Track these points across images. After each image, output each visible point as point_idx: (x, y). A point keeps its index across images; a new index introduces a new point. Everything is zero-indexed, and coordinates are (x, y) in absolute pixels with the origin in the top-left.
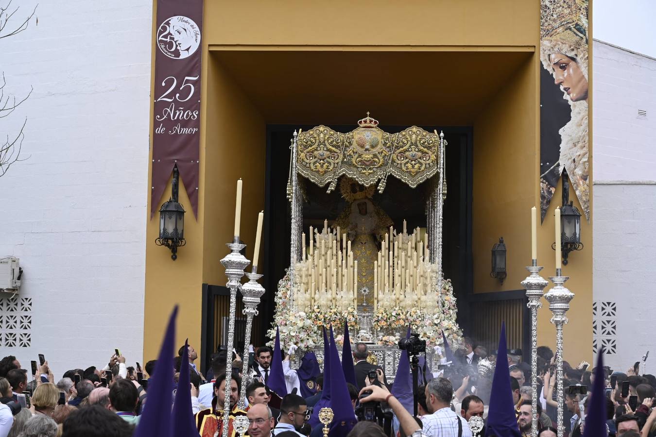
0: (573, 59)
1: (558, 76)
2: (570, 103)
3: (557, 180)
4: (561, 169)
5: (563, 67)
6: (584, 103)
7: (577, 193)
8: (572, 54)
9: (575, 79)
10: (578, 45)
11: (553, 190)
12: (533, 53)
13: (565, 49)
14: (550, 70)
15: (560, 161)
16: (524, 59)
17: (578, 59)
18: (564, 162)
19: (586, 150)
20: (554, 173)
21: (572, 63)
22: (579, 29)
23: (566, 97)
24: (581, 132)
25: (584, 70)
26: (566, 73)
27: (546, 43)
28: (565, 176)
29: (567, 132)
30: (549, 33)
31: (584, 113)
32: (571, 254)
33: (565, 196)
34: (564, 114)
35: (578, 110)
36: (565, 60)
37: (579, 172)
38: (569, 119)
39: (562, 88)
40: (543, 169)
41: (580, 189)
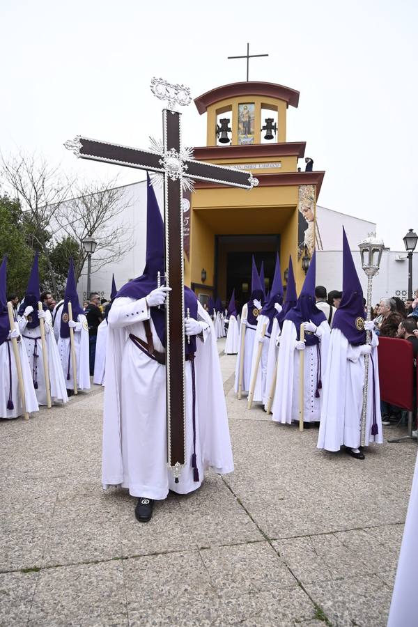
1: (304, 214)
3: (304, 248)
4: (305, 244)
5: (306, 211)
6: (313, 223)
8: (309, 207)
9: (310, 215)
10: (311, 204)
11: (302, 251)
13: (307, 205)
14: (302, 212)
15: (304, 242)
16: (293, 209)
17: (311, 208)
18: (306, 242)
19: (313, 238)
20: (302, 246)
21: (309, 210)
22: (312, 198)
23: (307, 221)
24: (312, 232)
25: (313, 212)
26: (307, 213)
27: (300, 203)
28: (306, 246)
29: (306, 232)
30: (301, 200)
31: (313, 226)
33: (306, 253)
34: (306, 226)
35: (311, 225)
36: (307, 208)
37: (311, 245)
38: (308, 228)
39: (305, 218)
40: (299, 245)
41: (311, 251)
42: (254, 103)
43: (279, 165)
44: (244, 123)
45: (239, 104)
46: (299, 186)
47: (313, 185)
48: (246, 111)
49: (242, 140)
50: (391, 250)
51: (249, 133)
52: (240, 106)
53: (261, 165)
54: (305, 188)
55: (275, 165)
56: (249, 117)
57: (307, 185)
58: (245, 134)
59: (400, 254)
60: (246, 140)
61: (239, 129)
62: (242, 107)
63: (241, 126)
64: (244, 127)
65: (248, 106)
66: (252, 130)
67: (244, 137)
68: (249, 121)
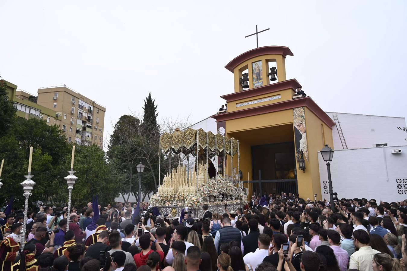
0: (302, 124)
1: (298, 128)
2: (302, 134)
3: (300, 153)
4: (301, 150)
6: (305, 134)
7: (305, 155)
8: (301, 123)
9: (303, 128)
10: (302, 120)
11: (299, 155)
12: (293, 124)
13: (300, 121)
14: (296, 127)
15: (300, 148)
16: (291, 125)
17: (303, 123)
18: (301, 148)
19: (306, 145)
20: (299, 151)
21: (302, 125)
22: (302, 116)
23: (301, 133)
24: (305, 140)
25: (305, 126)
26: (300, 127)
27: (295, 121)
28: (302, 152)
29: (301, 141)
30: (295, 119)
31: (305, 136)
32: (305, 170)
34: (300, 137)
35: (304, 135)
36: (300, 124)
37: (305, 150)
38: (302, 138)
39: (299, 131)
41: (306, 154)
42: (261, 60)
43: (280, 97)
44: (256, 74)
45: (252, 63)
46: (293, 109)
47: (303, 107)
48: (257, 66)
49: (256, 85)
50: (388, 145)
51: (260, 79)
52: (253, 64)
53: (268, 99)
54: (297, 110)
55: (277, 97)
56: (259, 70)
57: (298, 108)
58: (257, 80)
59: (395, 148)
60: (258, 84)
61: (253, 78)
62: (254, 65)
63: (254, 76)
64: (256, 76)
65: (257, 63)
66: (261, 77)
67: (257, 83)
68: (259, 73)
